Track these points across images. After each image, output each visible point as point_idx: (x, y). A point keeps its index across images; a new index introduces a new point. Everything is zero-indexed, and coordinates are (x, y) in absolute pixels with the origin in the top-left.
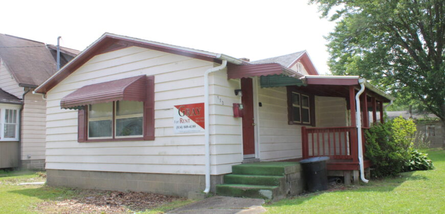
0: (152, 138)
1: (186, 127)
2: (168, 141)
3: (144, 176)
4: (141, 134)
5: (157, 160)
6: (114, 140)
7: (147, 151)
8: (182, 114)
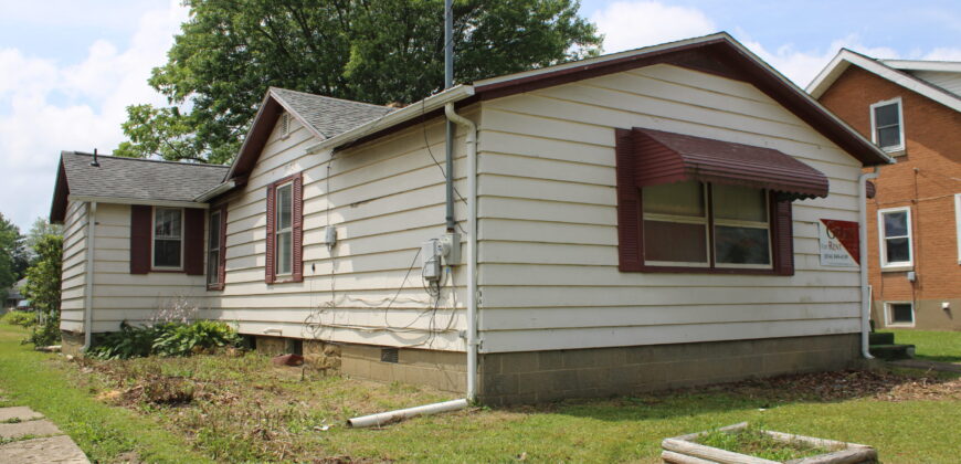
0: (790, 272)
1: (837, 257)
2: (811, 278)
3: (775, 343)
4: (768, 262)
5: (797, 312)
6: (712, 271)
7: (782, 295)
8: (831, 235)
